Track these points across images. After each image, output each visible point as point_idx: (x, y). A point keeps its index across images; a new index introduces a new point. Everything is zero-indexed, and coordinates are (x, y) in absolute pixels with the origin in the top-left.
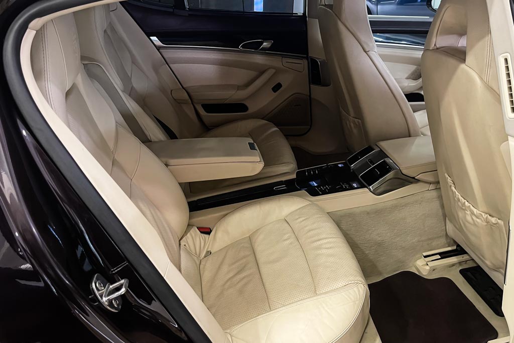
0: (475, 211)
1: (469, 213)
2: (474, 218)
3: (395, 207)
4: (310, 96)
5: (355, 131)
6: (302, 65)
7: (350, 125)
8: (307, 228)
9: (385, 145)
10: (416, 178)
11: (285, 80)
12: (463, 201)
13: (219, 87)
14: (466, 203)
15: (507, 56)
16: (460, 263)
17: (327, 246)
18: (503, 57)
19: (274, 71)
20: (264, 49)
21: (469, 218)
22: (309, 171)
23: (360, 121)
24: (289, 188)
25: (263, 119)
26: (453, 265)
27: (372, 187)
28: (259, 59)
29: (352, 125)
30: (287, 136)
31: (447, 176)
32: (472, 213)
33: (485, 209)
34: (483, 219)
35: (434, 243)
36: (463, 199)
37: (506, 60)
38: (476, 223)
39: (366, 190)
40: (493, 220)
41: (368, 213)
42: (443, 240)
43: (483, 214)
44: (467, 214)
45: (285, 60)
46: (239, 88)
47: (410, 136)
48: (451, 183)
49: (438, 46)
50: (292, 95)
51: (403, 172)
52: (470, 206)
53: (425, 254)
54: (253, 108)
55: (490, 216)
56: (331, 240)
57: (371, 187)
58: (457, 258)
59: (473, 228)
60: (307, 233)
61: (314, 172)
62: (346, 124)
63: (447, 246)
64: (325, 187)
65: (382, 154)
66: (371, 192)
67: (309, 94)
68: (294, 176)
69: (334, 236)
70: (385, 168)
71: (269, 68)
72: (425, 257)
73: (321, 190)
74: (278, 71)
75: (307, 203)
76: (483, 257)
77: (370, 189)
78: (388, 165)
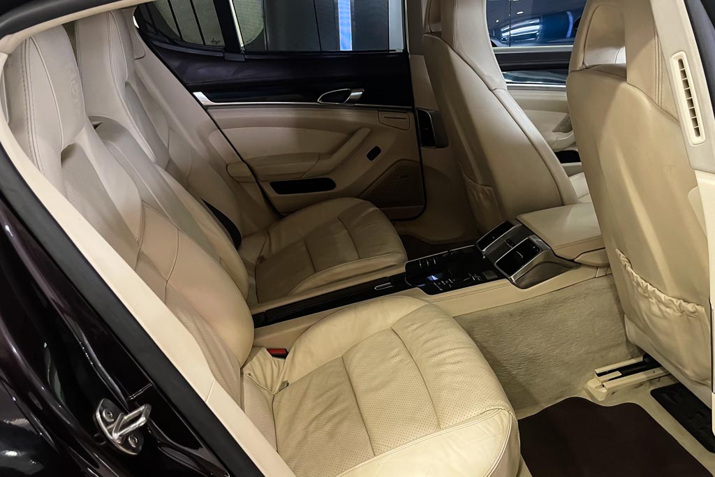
0: (663, 296)
1: (654, 301)
2: (662, 307)
3: (548, 305)
4: (421, 163)
5: (486, 204)
6: (407, 120)
7: (479, 198)
8: (424, 338)
9: (529, 219)
10: (575, 260)
11: (385, 142)
12: (645, 284)
14: (649, 287)
15: (681, 56)
16: (651, 381)
17: (452, 361)
18: (676, 58)
19: (369, 130)
20: (353, 101)
21: (655, 309)
22: (423, 261)
23: (490, 188)
24: (396, 285)
25: (357, 197)
26: (641, 384)
27: (514, 277)
28: (348, 116)
29: (481, 195)
30: (394, 221)
31: (619, 252)
32: (659, 301)
33: (677, 294)
34: (675, 308)
35: (611, 354)
36: (644, 282)
37: (681, 62)
38: (666, 314)
39: (505, 281)
40: (690, 307)
41: (511, 315)
42: (623, 350)
43: (674, 300)
44: (653, 303)
45: (383, 115)
46: (320, 156)
47: (563, 204)
48: (624, 261)
49: (587, 65)
50: (397, 162)
51: (557, 254)
52: (654, 291)
53: (598, 371)
54: (342, 182)
55: (685, 301)
56: (457, 351)
57: (512, 277)
58: (645, 374)
59: (662, 323)
60: (423, 345)
61: (431, 262)
62: (473, 195)
63: (630, 357)
64: (447, 282)
65: (526, 231)
66: (513, 284)
67: (419, 160)
68: (403, 270)
69: (463, 346)
70: (530, 250)
71: (360, 128)
72: (600, 375)
73: (441, 286)
74: (373, 131)
75: (423, 304)
76: (681, 365)
77: (511, 281)
78: (535, 245)
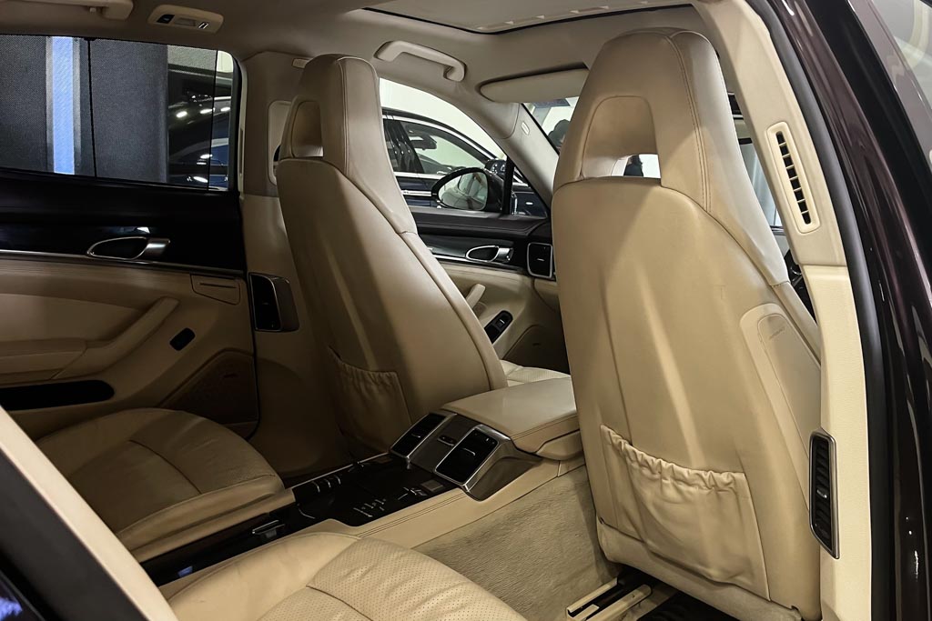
0: (684, 471)
1: (669, 481)
2: (683, 487)
3: (515, 519)
4: (255, 355)
5: (381, 399)
6: (235, 291)
7: (370, 391)
8: (386, 584)
9: (465, 406)
10: (538, 453)
11: (202, 322)
12: (656, 461)
13: (41, 344)
14: (664, 463)
15: (781, 127)
16: (632, 609)
18: (773, 131)
19: (175, 303)
20: (152, 255)
21: (671, 492)
22: (322, 482)
23: (393, 374)
25: (158, 406)
26: (624, 615)
27: (469, 485)
28: (142, 279)
29: (374, 388)
31: (606, 429)
32: (678, 479)
33: (703, 464)
34: (702, 484)
35: (582, 582)
36: (654, 459)
37: (780, 138)
38: (688, 496)
39: (457, 492)
40: (724, 478)
41: (469, 542)
42: (593, 574)
43: (702, 473)
44: (667, 485)
45: (198, 281)
46: (88, 344)
48: (617, 439)
50: (219, 353)
51: (518, 446)
52: (672, 467)
53: (571, 609)
54: (125, 388)
55: (716, 472)
56: (450, 593)
57: (465, 485)
58: (625, 601)
59: (681, 511)
60: (387, 595)
61: (334, 482)
62: (359, 391)
63: (601, 583)
64: (374, 504)
65: (463, 421)
66: (467, 493)
67: (252, 351)
68: (291, 499)
69: (457, 583)
70: (482, 444)
71: (163, 298)
72: (573, 614)
73: (369, 511)
74: (182, 304)
75: (352, 540)
76: (702, 564)
77: (464, 489)
78: (488, 437)
